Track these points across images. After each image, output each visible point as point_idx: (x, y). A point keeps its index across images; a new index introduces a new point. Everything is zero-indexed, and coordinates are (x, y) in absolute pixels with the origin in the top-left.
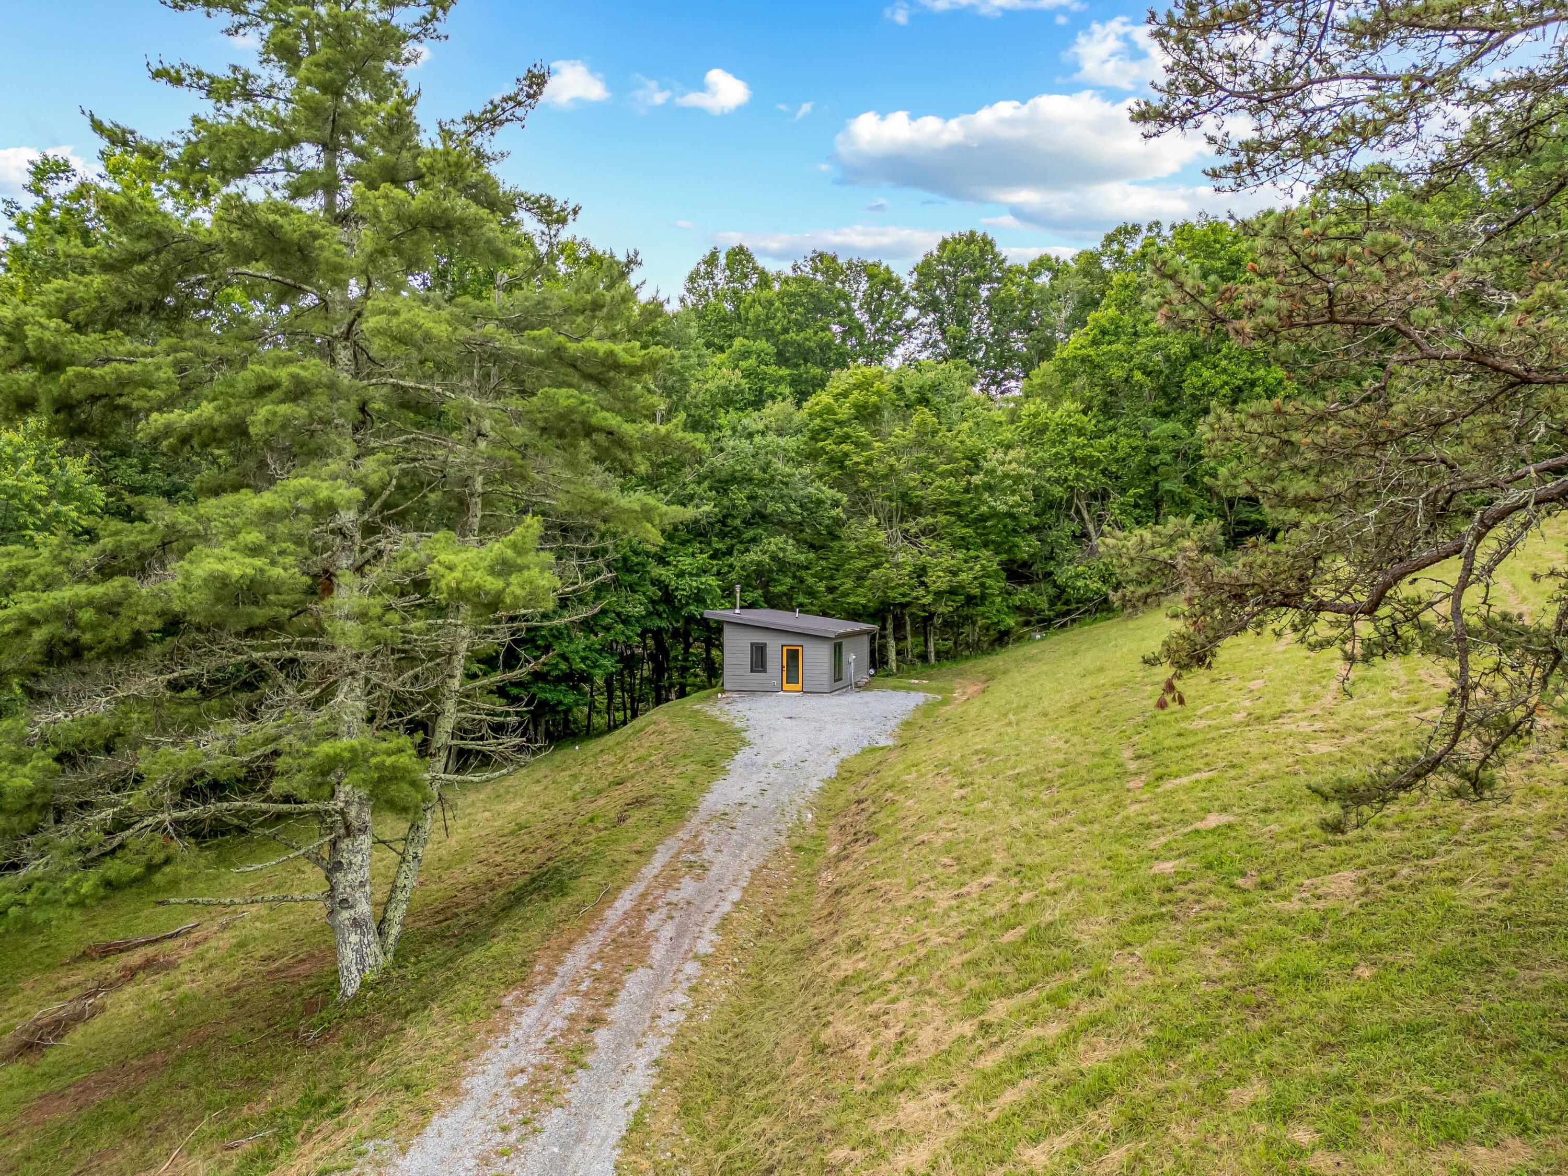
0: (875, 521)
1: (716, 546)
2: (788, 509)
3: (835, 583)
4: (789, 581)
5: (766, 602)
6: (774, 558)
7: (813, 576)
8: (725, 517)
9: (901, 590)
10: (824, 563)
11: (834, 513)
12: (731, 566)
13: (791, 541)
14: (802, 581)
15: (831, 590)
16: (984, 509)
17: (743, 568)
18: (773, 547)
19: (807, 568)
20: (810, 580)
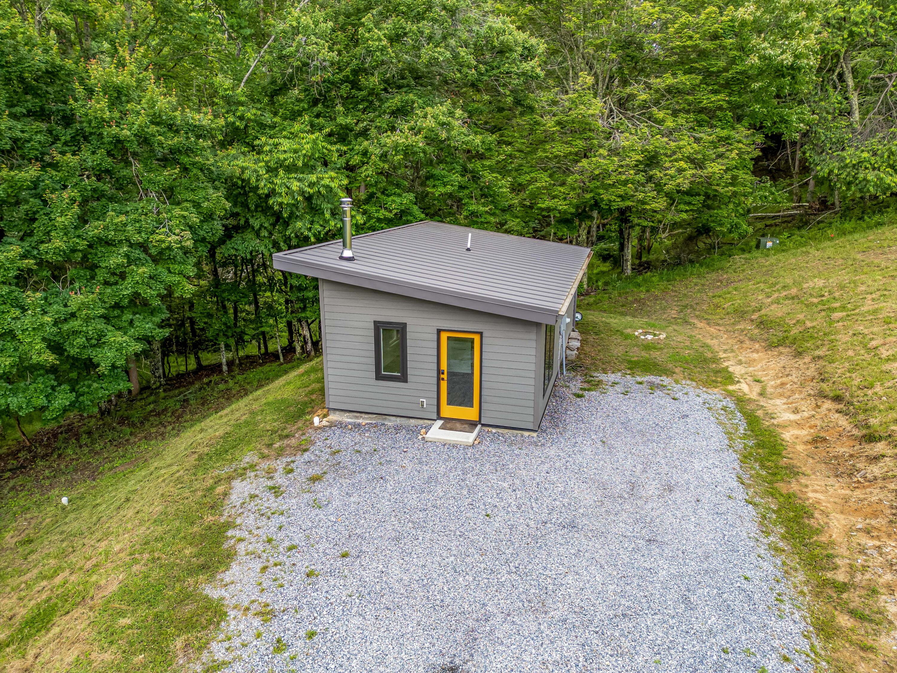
0: (590, 80)
1: (341, 120)
2: (456, 56)
3: (524, 179)
4: (456, 178)
5: (424, 209)
6: (431, 140)
7: (492, 170)
8: (356, 72)
9: (621, 191)
10: (508, 149)
11: (526, 66)
12: (365, 153)
13: (459, 112)
14: (476, 178)
15: (517, 188)
16: (754, 60)
17: (384, 157)
18: (430, 123)
19: (481, 157)
20: (488, 177)
